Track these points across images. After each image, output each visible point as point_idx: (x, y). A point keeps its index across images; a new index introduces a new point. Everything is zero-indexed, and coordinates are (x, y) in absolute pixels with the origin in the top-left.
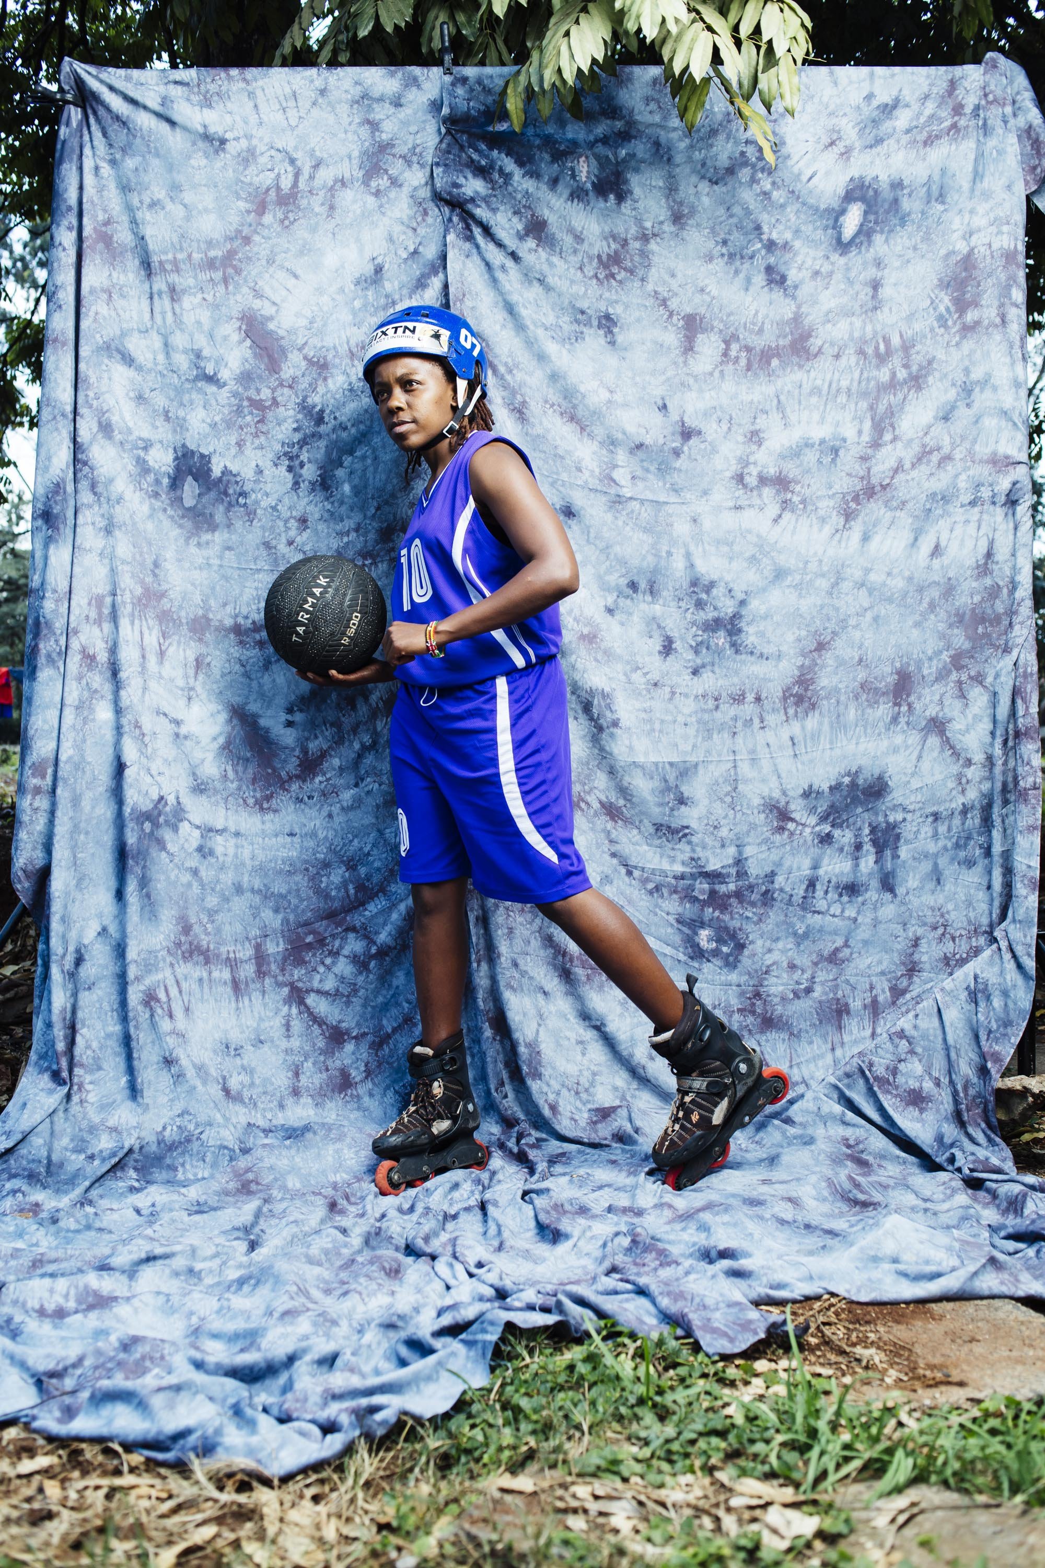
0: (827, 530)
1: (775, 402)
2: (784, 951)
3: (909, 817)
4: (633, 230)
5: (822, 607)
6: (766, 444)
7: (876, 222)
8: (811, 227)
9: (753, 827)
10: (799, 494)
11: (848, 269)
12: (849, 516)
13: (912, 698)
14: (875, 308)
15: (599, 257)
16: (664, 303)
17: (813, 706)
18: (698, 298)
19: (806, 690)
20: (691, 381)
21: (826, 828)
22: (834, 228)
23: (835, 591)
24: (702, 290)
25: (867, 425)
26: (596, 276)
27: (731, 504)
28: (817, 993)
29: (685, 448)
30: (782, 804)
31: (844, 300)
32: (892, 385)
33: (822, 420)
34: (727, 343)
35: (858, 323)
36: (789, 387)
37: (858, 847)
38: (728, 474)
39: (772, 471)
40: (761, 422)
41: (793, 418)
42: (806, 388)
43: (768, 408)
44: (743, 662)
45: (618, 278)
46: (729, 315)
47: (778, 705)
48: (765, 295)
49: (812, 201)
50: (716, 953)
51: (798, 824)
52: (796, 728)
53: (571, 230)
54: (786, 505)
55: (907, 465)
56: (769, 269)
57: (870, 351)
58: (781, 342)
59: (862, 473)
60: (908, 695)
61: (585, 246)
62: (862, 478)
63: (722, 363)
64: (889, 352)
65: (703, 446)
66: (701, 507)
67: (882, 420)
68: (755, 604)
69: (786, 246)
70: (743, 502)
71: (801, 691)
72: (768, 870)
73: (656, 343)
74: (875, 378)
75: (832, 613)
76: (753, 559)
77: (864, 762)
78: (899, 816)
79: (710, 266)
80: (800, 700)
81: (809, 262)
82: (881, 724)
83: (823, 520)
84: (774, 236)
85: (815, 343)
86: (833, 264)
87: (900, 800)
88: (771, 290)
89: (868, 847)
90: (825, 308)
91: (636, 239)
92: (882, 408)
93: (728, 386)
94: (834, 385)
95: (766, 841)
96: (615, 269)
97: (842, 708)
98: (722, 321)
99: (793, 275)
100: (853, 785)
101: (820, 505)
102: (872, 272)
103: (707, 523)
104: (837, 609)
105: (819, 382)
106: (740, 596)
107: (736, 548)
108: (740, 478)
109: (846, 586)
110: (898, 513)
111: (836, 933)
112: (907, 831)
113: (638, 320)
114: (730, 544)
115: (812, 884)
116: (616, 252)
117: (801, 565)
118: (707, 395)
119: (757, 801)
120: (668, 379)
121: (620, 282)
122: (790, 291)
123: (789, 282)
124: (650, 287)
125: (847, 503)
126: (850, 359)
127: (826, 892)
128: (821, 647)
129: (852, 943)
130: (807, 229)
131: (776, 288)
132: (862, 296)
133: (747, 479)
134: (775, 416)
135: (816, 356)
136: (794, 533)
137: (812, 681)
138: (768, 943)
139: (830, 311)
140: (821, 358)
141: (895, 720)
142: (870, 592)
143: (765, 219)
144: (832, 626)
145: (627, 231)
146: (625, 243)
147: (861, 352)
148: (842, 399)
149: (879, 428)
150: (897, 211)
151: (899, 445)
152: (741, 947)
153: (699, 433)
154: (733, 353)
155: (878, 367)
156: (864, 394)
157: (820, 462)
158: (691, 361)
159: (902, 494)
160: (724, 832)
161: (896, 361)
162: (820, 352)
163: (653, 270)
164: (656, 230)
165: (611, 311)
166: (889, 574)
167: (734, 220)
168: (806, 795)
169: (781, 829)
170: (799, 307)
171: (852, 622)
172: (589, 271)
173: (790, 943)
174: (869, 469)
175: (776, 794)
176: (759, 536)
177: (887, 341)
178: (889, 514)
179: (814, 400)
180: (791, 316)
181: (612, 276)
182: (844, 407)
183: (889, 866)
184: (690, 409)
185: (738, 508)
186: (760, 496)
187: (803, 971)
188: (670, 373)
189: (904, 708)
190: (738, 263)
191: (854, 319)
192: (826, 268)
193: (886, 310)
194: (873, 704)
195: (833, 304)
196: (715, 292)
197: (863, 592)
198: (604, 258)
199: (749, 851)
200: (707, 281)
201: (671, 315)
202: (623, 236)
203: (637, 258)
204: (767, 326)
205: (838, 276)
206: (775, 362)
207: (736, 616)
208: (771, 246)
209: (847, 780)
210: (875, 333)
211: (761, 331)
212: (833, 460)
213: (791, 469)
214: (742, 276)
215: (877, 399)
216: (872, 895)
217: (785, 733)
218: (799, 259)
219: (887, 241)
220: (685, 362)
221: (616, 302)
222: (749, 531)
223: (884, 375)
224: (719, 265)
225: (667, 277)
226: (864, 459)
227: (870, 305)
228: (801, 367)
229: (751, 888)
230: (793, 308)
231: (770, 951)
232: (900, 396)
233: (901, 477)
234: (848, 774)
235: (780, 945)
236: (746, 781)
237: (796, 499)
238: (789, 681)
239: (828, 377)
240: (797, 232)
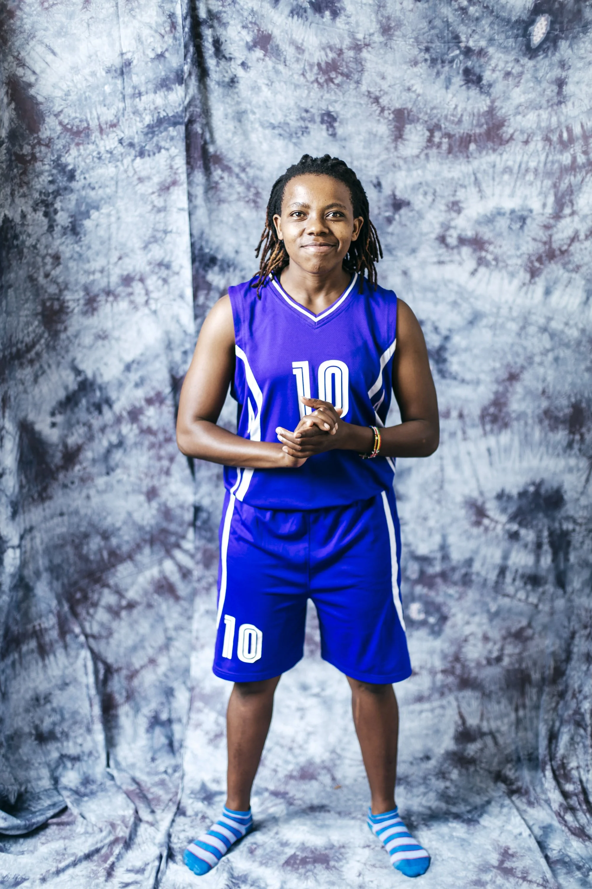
0: (516, 282)
1: (473, 178)
2: (480, 625)
3: (578, 528)
4: (347, 42)
5: (512, 345)
6: (465, 212)
7: (562, 31)
8: (503, 36)
9: (455, 520)
10: (492, 253)
11: (536, 70)
12: (534, 273)
13: (584, 430)
14: (560, 103)
15: (319, 65)
16: (376, 100)
17: (506, 425)
18: (405, 96)
19: (500, 411)
20: (401, 163)
21: (515, 527)
22: (524, 36)
23: (523, 333)
24: (409, 89)
25: (551, 200)
26: (317, 80)
27: (435, 259)
28: (506, 661)
29: (397, 217)
30: (479, 502)
31: (532, 96)
32: (573, 168)
33: (512, 195)
34: (431, 131)
35: (544, 115)
36: (484, 166)
37: (539, 546)
38: (433, 236)
39: (470, 234)
40: (461, 195)
41: (488, 191)
42: (500, 167)
43: (466, 183)
44: (448, 386)
45: (336, 81)
46: (432, 109)
47: (477, 421)
48: (463, 93)
49: (504, 14)
50: (424, 623)
51: (492, 520)
52: (492, 441)
53: (293, 42)
54: (481, 262)
55: (582, 236)
56: (467, 72)
57: (555, 138)
58: (477, 131)
59: (545, 239)
60: (581, 427)
61: (306, 56)
62: (545, 243)
63: (427, 147)
64: (571, 140)
65: (411, 214)
66: (410, 262)
67: (563, 196)
68: (457, 340)
69: (481, 52)
70: (446, 258)
71: (496, 412)
72: (467, 555)
73: (370, 133)
74: (558, 161)
75: (520, 351)
76: (455, 304)
77: (546, 476)
78: (571, 526)
79: (415, 70)
80: (495, 419)
81: (501, 65)
82: (560, 447)
83: (512, 275)
84: (471, 44)
85: (507, 131)
86: (523, 66)
87: (571, 513)
88: (468, 88)
89: (546, 547)
90: (516, 102)
91: (350, 48)
92: (563, 186)
93: (433, 166)
94: (523, 166)
95: (466, 531)
96: (333, 75)
97: (529, 429)
98: (426, 113)
99: (488, 76)
100: (537, 493)
101: (509, 262)
102: (557, 72)
103: (415, 275)
104: (525, 348)
105: (510, 163)
106: (444, 332)
107: (440, 294)
108: (442, 239)
109: (532, 330)
110: (574, 275)
111: (521, 614)
112: (576, 539)
113: (355, 115)
114: (435, 291)
115: (503, 571)
116: (333, 60)
117: (495, 310)
118: (415, 173)
119: (459, 499)
120: (382, 162)
121: (338, 85)
122: (485, 89)
123: (484, 82)
124: (364, 88)
125: (532, 262)
126: (537, 144)
127: (514, 580)
128: (513, 377)
129: (534, 624)
130: (500, 38)
131: (473, 87)
132: (548, 92)
133: (449, 240)
134: (473, 190)
135: (507, 142)
136: (488, 283)
137: (505, 404)
138: (467, 617)
139: (520, 105)
140: (512, 144)
141: (570, 445)
142: (552, 336)
143: (463, 31)
144: (520, 361)
145: (342, 42)
146: (340, 52)
147: (547, 139)
148: (530, 177)
149: (560, 204)
150: (580, 19)
151: (576, 218)
152: (444, 619)
153: (408, 204)
154: (436, 140)
155: (561, 152)
156: (548, 174)
157: (510, 228)
158: (401, 147)
159: (577, 259)
160: (432, 523)
161: (578, 147)
162: (511, 138)
163: (366, 74)
164: (367, 41)
165: (331, 109)
166: (567, 324)
167: (436, 31)
168: (500, 496)
169: (478, 523)
170: (493, 102)
171: (537, 359)
172: (311, 77)
173: (484, 619)
174: (551, 236)
175: (475, 494)
176: (459, 286)
177: (569, 130)
178: (566, 275)
179: (506, 177)
180: (486, 109)
181: (331, 80)
182: (531, 184)
183: (562, 566)
184: (400, 185)
185: (441, 263)
186: (459, 253)
187: (495, 643)
188: (384, 157)
189: (577, 437)
190: (439, 66)
191: (541, 112)
192: (517, 70)
193: (570, 104)
194: (553, 428)
195: (522, 99)
196: (420, 91)
197: (546, 337)
198: (323, 65)
199: (452, 540)
200: (412, 82)
201: (383, 110)
202: (338, 46)
203: (352, 65)
204: (466, 118)
205: (527, 76)
206: (472, 147)
207: (442, 349)
208: (468, 52)
209: (532, 489)
210: (559, 123)
211: (460, 121)
212: (522, 227)
213: (486, 233)
214: (443, 77)
215: (560, 178)
216: (550, 588)
217: (483, 445)
218: (493, 63)
219: (570, 46)
220: (396, 148)
221: (336, 101)
222: (451, 281)
223: (566, 159)
224: (422, 69)
225: (378, 80)
226: (547, 227)
227: (555, 100)
228: (494, 150)
229: (454, 569)
230: (488, 102)
231: (468, 623)
232: (579, 177)
233: (576, 246)
234: (533, 484)
235: (477, 619)
236: (451, 482)
237: (489, 257)
238: (486, 402)
239: (519, 158)
240: (491, 41)
